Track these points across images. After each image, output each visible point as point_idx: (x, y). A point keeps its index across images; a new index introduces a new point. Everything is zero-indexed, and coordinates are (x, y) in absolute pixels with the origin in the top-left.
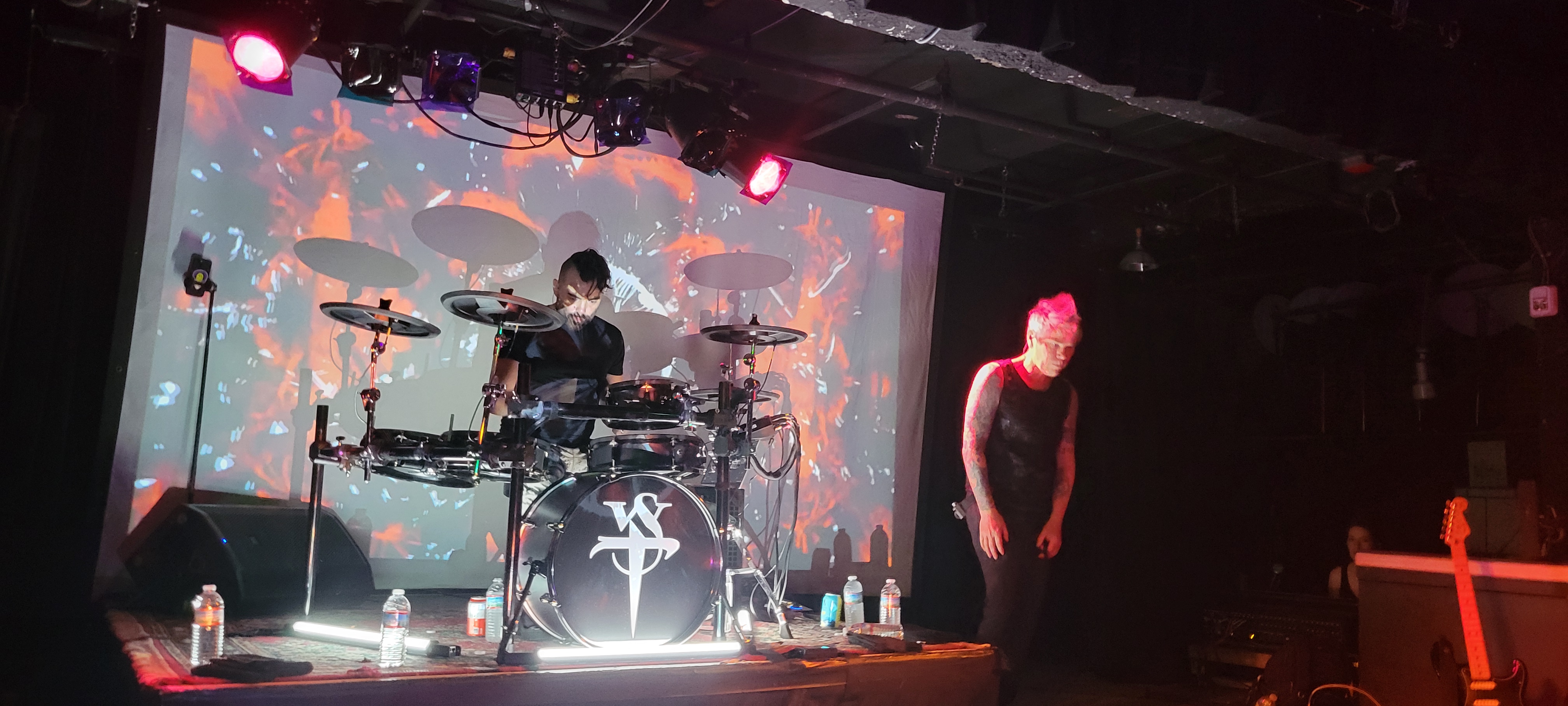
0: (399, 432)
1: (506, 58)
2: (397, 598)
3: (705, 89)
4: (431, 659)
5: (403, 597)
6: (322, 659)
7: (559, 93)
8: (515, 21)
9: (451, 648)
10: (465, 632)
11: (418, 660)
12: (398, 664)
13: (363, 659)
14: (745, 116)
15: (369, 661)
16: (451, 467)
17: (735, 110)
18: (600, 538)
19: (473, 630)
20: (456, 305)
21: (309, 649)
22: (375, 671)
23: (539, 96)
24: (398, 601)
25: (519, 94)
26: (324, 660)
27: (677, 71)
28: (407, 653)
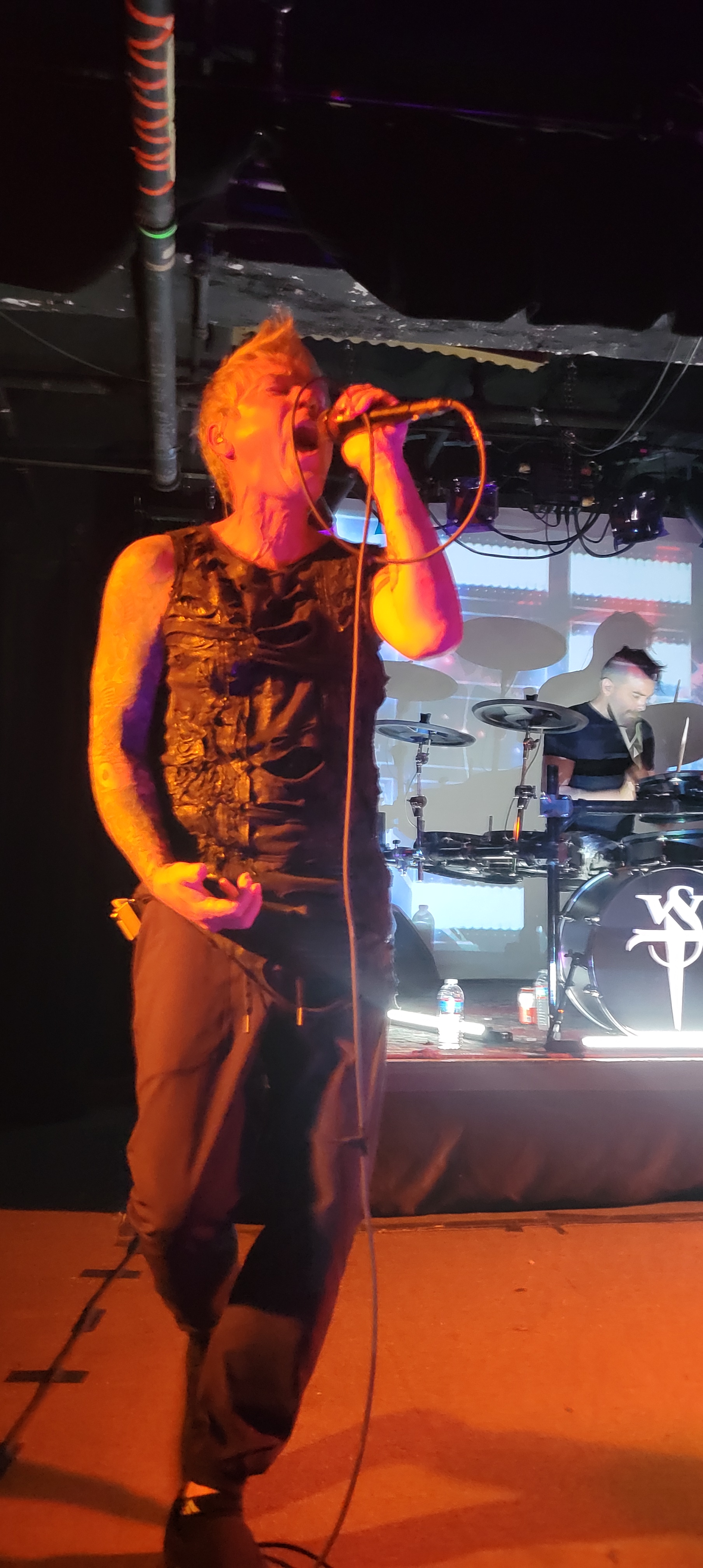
0: (445, 834)
1: (523, 474)
4: (485, 1044)
5: (457, 985)
7: (574, 498)
8: (527, 438)
9: (505, 1034)
10: (518, 1020)
11: (474, 1045)
12: (457, 1047)
13: (425, 1041)
15: (431, 1044)
16: (493, 866)
19: (525, 1018)
20: (486, 714)
22: (436, 1053)
23: (555, 505)
24: (453, 990)
25: (536, 506)
28: (464, 1038)
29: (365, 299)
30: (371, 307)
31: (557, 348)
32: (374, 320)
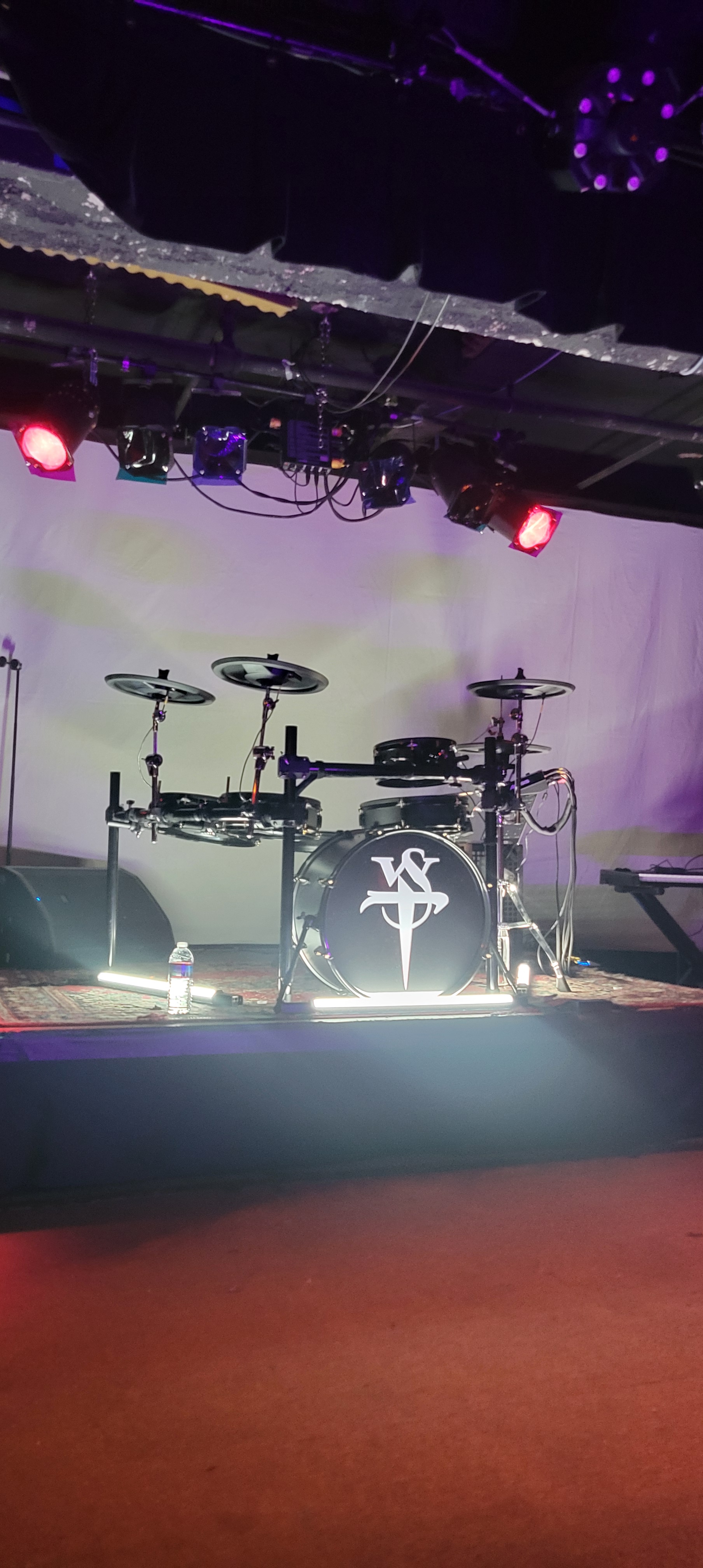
0: (183, 795)
1: (273, 429)
2: (181, 950)
3: (471, 443)
4: (214, 1008)
5: (186, 949)
6: (119, 1006)
7: (324, 459)
8: (279, 391)
9: (234, 997)
11: (204, 1008)
12: (185, 1011)
13: (154, 1006)
14: (514, 468)
15: (160, 1009)
16: (230, 827)
17: (501, 462)
18: (369, 893)
20: (227, 671)
21: (109, 997)
22: (163, 1018)
23: (305, 464)
24: (183, 953)
25: (286, 463)
26: (120, 1007)
27: (443, 427)
28: (192, 1002)
29: (101, 214)
30: (107, 224)
31: (305, 294)
32: (110, 239)
